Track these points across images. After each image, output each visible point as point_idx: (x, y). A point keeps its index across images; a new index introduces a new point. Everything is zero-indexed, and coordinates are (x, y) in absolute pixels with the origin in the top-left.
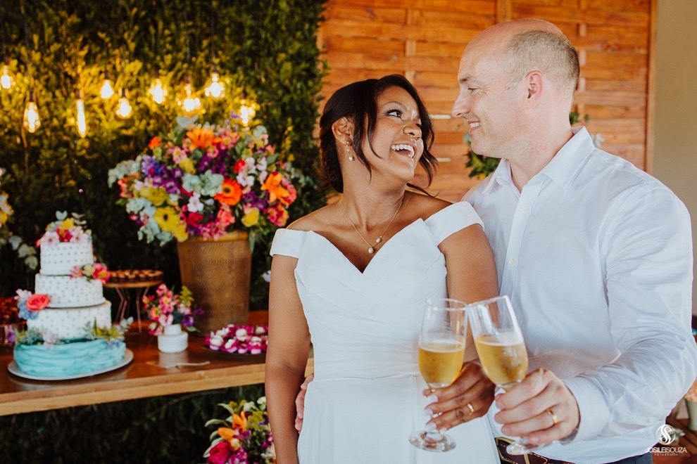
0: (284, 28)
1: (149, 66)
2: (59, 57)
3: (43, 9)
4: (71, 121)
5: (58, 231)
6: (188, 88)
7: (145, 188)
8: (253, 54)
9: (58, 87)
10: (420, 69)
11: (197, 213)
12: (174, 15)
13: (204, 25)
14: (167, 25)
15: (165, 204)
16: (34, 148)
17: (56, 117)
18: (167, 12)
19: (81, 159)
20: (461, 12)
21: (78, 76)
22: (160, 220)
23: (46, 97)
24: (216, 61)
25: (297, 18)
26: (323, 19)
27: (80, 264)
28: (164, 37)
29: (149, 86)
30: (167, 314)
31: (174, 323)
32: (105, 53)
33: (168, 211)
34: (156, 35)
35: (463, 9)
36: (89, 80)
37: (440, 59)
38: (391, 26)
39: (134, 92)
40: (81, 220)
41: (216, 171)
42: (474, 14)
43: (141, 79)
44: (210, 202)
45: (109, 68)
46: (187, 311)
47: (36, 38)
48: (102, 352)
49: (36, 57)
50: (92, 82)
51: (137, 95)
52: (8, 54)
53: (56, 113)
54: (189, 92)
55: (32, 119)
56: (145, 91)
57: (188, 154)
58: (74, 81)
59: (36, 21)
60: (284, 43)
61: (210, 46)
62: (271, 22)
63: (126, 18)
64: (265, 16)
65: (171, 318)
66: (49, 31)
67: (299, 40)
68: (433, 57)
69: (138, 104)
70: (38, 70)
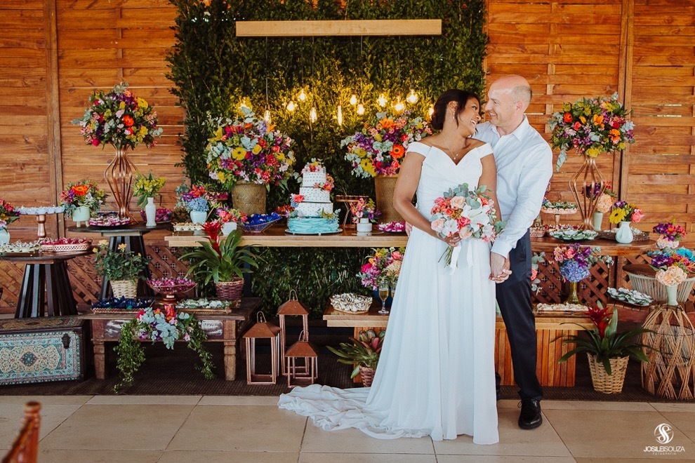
0: (460, 61)
1: (378, 86)
2: (330, 83)
3: (323, 58)
4: (335, 117)
5: (310, 166)
6: (399, 98)
7: (357, 149)
8: (440, 77)
9: (330, 99)
10: (557, 83)
11: (380, 162)
12: (392, 57)
13: (411, 61)
14: (388, 62)
15: (366, 157)
16: (316, 132)
17: (327, 115)
18: (389, 56)
19: (337, 137)
20: (591, 44)
21: (339, 92)
22: (364, 166)
23: (322, 104)
24: (417, 82)
25: (469, 55)
26: (485, 54)
27: (318, 182)
28: (387, 70)
29: (378, 98)
30: (360, 211)
31: (364, 217)
32: (353, 80)
33: (367, 160)
34: (383, 68)
35: (593, 41)
36: (346, 94)
37: (574, 76)
38: (536, 55)
39: (369, 101)
40: (322, 162)
41: (392, 140)
42: (602, 44)
43: (374, 93)
44: (388, 157)
45: (357, 87)
46: (372, 212)
47: (318, 73)
48: (325, 225)
49: (319, 83)
50: (347, 96)
51: (371, 102)
52: (305, 82)
53: (327, 113)
54: (399, 100)
55: (313, 116)
56: (375, 100)
57: (379, 132)
58: (337, 95)
59: (319, 65)
60: (460, 70)
61: (414, 73)
62: (452, 57)
63: (365, 60)
64: (449, 54)
65: (362, 214)
66: (325, 69)
67: (469, 67)
68: (568, 75)
69: (372, 107)
70: (320, 90)
